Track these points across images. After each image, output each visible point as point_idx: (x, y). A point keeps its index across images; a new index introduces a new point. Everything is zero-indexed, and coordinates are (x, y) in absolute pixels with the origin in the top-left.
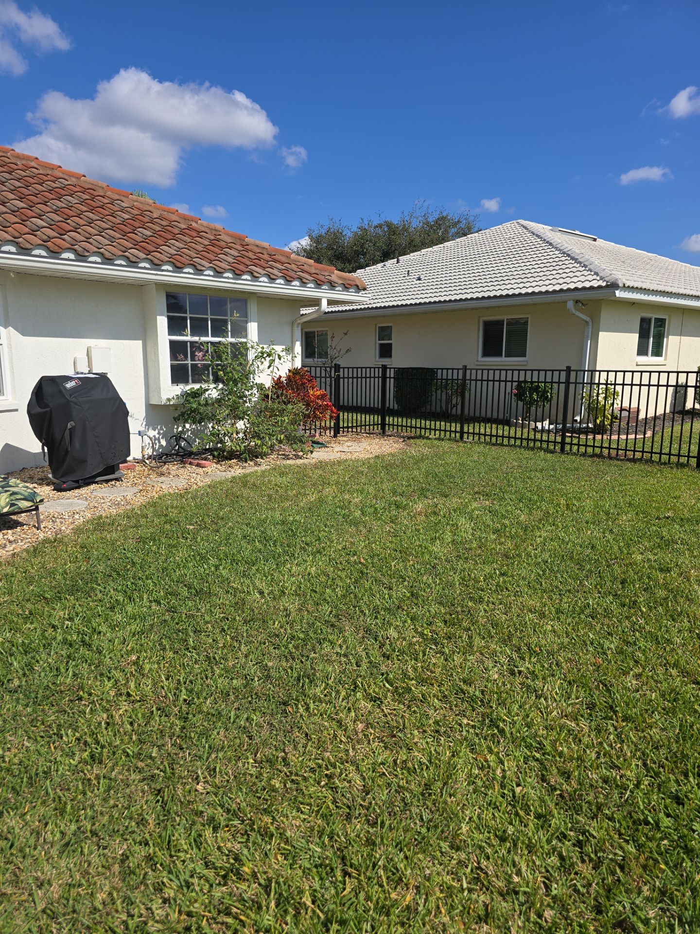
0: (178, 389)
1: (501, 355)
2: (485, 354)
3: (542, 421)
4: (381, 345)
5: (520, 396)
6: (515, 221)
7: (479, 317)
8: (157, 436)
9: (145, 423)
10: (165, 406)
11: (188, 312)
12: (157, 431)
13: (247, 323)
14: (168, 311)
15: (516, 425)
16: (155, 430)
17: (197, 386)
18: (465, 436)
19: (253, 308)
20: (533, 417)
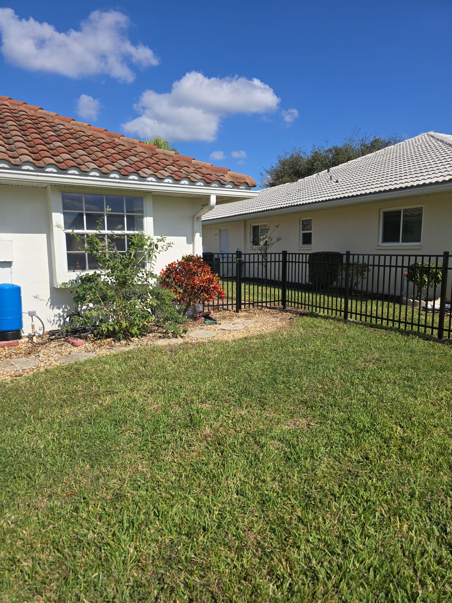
0: (74, 275)
1: (398, 241)
2: (385, 240)
3: (434, 299)
4: (304, 234)
5: (411, 277)
6: (425, 134)
7: (380, 209)
8: (62, 314)
9: (49, 303)
10: (60, 289)
11: (84, 210)
12: (61, 310)
13: (143, 218)
14: (64, 209)
15: (407, 304)
16: (59, 309)
17: (91, 272)
18: (349, 315)
19: (148, 205)
20: (423, 296)
